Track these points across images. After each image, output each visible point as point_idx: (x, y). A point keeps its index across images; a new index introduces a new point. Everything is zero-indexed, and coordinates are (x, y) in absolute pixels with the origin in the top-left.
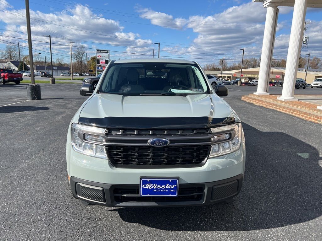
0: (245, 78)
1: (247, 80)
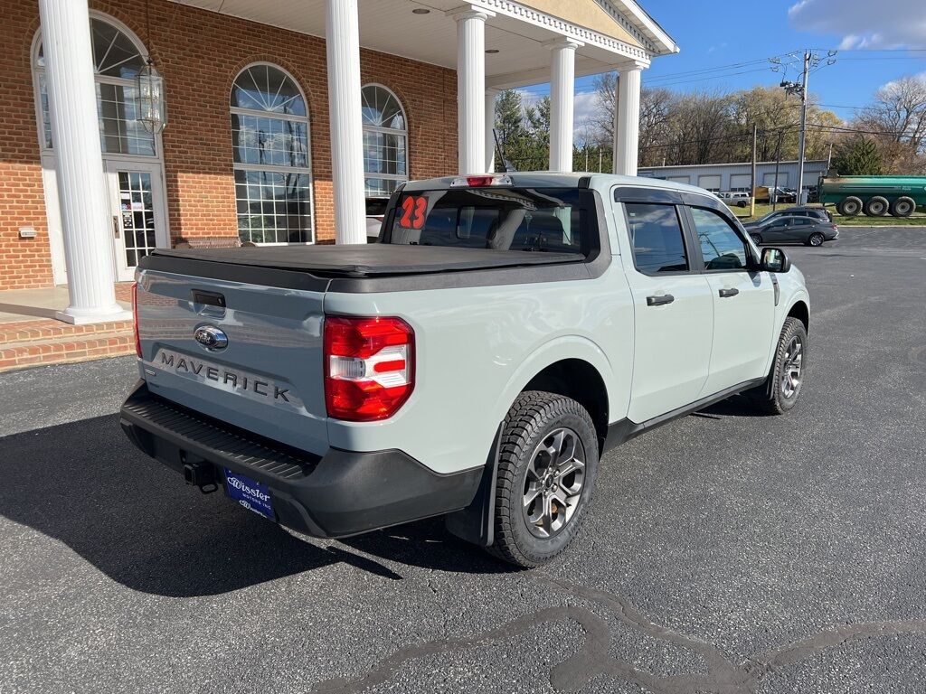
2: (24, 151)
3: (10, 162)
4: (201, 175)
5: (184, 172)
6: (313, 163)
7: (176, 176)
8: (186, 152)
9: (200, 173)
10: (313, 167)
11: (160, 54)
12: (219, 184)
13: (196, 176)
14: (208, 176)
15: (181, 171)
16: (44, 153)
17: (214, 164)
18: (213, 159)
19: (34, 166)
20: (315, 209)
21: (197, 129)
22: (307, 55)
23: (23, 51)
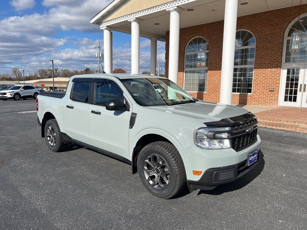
0: (47, 88)
1: (49, 90)
2: (276, 65)
16: (284, 64)
19: (279, 69)
23: (282, 34)
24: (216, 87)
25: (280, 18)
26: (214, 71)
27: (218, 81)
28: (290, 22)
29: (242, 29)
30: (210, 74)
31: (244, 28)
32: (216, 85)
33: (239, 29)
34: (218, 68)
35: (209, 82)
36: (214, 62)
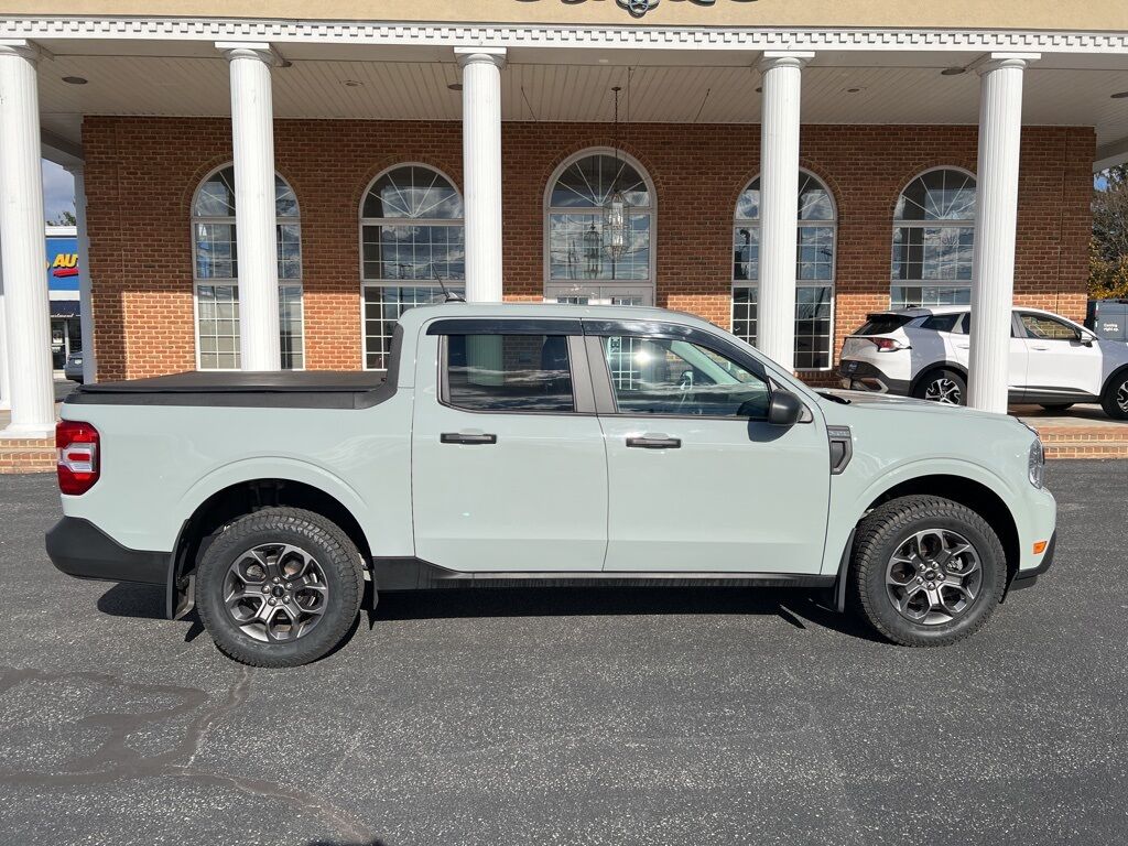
2: (531, 284)
3: (519, 294)
4: (693, 296)
5: (675, 294)
6: (837, 273)
7: (666, 299)
8: (680, 274)
9: (692, 294)
10: (837, 278)
11: (662, 178)
12: (712, 304)
13: (688, 297)
14: (700, 297)
15: (671, 294)
16: (549, 285)
17: (709, 284)
18: (708, 279)
19: (537, 297)
20: (835, 328)
21: (694, 249)
22: (838, 149)
23: (538, 195)
24: (344, 352)
25: (530, 148)
26: (328, 296)
27: (348, 328)
28: (556, 165)
29: (418, 160)
30: (315, 303)
31: (424, 160)
32: (342, 343)
33: (409, 160)
34: (344, 283)
35: (312, 333)
36: (328, 262)
